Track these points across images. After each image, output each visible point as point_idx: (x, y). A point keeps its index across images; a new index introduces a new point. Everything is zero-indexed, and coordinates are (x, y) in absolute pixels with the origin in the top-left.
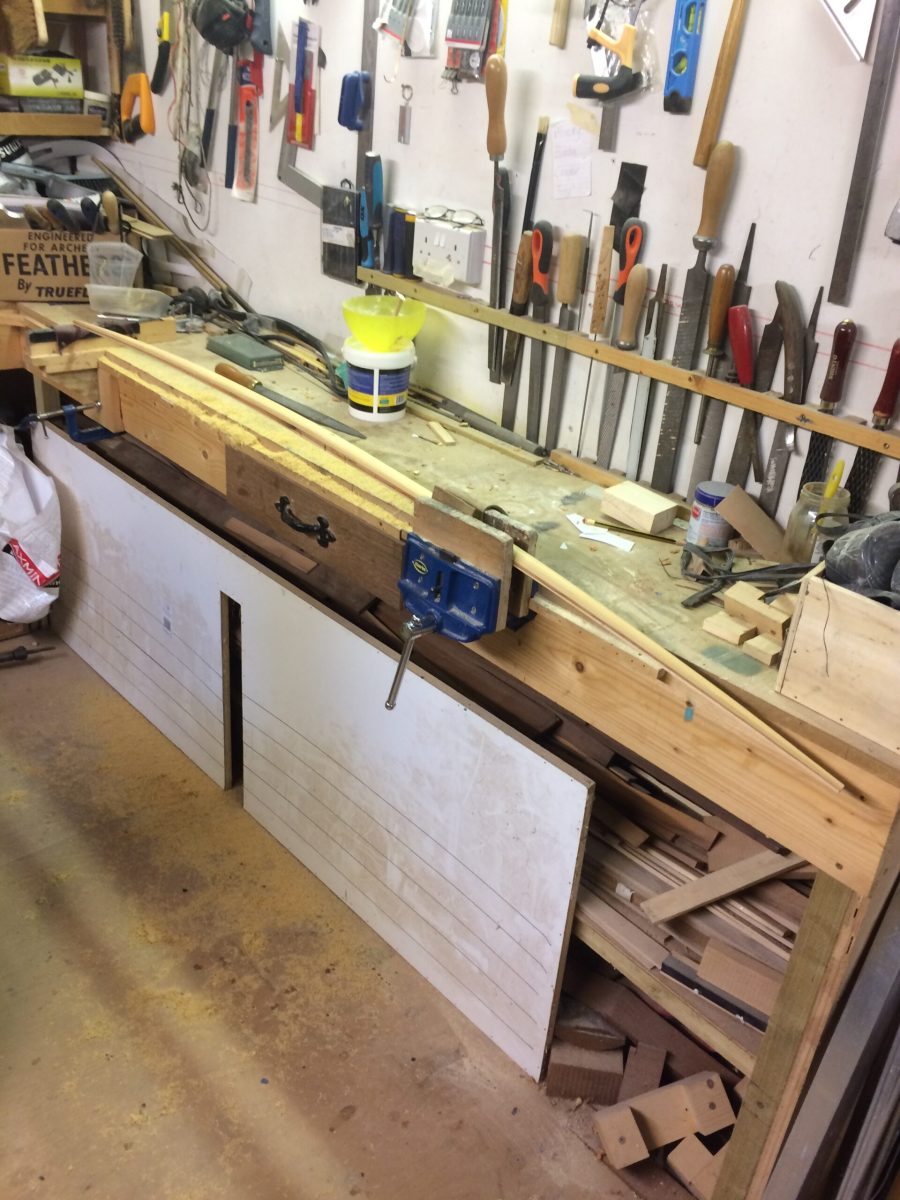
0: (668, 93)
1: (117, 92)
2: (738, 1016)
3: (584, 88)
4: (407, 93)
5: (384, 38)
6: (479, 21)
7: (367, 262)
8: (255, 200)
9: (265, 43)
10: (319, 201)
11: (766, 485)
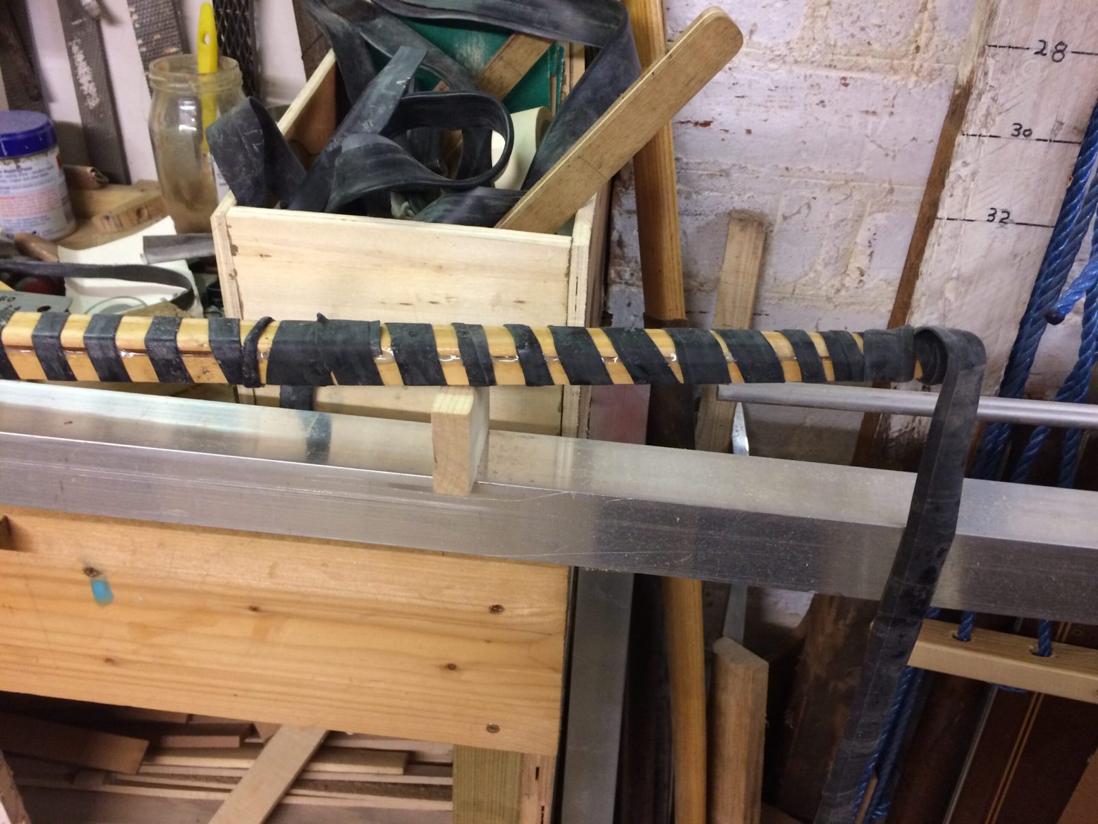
11: (82, 97)
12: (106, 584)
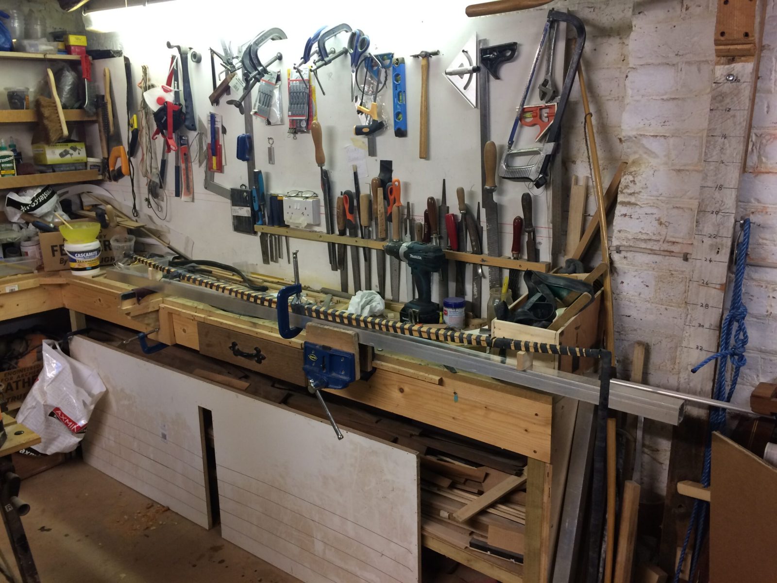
0: (396, 129)
1: (106, 156)
2: (511, 560)
3: (359, 131)
4: (271, 141)
5: (256, 118)
6: (303, 107)
7: (260, 222)
8: (193, 200)
9: (193, 125)
10: (229, 196)
11: (473, 295)
12: (457, 397)
